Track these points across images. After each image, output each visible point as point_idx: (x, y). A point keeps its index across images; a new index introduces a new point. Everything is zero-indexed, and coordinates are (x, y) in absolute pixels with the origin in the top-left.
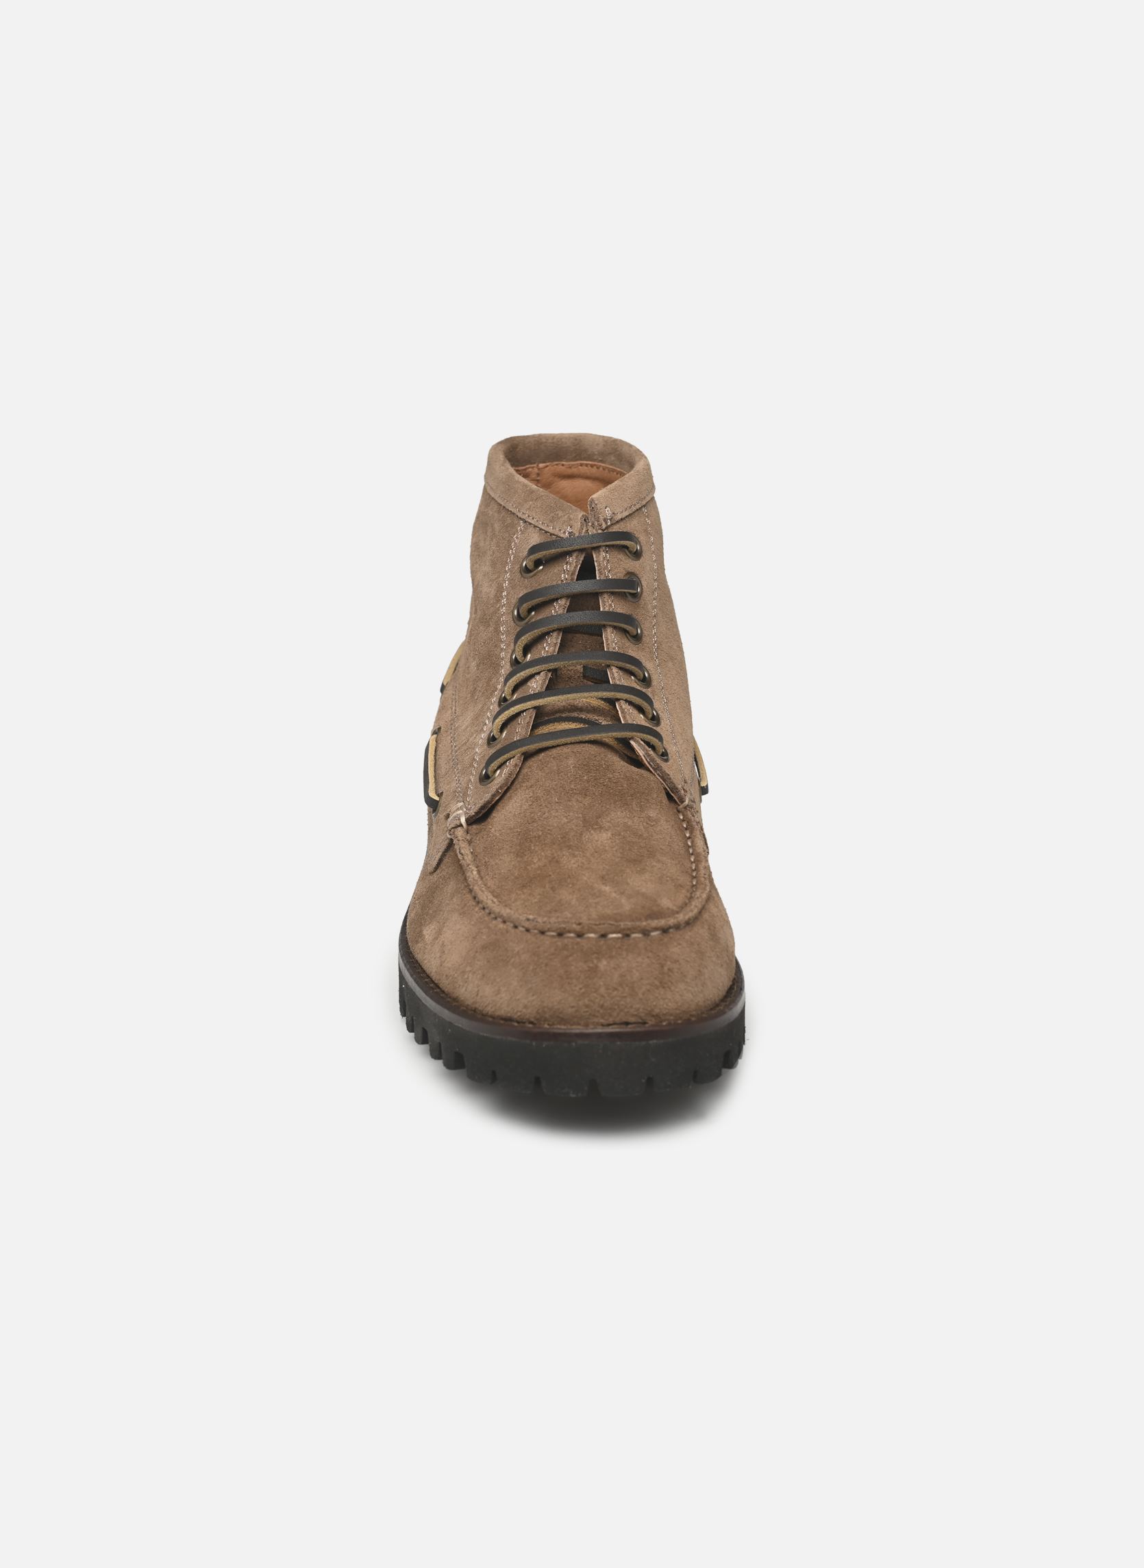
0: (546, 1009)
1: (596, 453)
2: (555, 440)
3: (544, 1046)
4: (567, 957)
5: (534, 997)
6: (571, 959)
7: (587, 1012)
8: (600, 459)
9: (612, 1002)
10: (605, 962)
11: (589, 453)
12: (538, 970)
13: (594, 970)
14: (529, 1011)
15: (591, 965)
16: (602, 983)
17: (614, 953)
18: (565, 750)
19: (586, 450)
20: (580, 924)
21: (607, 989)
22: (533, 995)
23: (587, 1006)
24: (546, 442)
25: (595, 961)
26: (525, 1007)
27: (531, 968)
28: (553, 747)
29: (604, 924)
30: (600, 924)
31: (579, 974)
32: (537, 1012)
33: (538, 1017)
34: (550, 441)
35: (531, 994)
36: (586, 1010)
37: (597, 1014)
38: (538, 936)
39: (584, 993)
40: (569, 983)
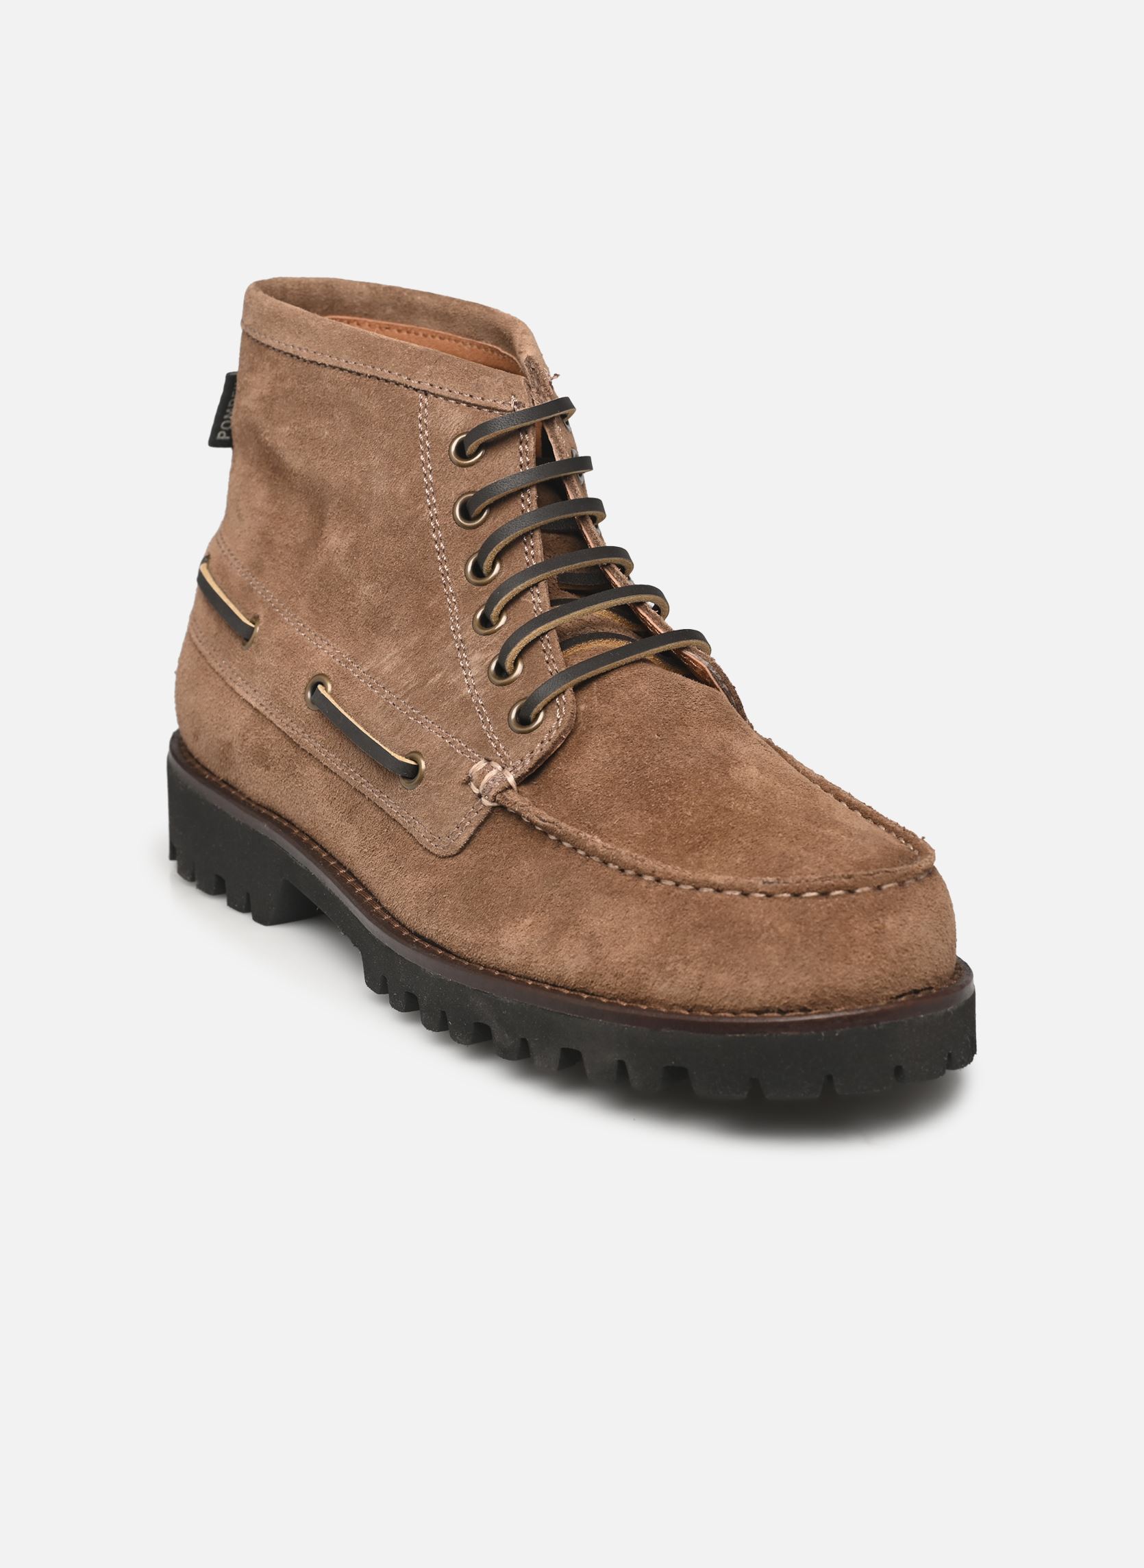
0: (826, 989)
1: (359, 304)
2: (302, 286)
3: (837, 1034)
4: (847, 919)
5: (808, 977)
6: (852, 921)
7: (877, 984)
8: (365, 312)
9: (902, 967)
10: (890, 919)
11: (346, 305)
12: (810, 942)
13: (880, 931)
14: (801, 995)
15: (877, 925)
16: (891, 946)
17: (898, 907)
18: (625, 673)
19: (341, 301)
20: (849, 877)
21: (898, 952)
22: (806, 974)
23: (877, 977)
24: (292, 289)
25: (881, 919)
26: (795, 991)
27: (799, 939)
28: (607, 672)
29: (878, 873)
30: (874, 874)
31: (865, 938)
32: (814, 995)
33: (815, 999)
34: (296, 287)
35: (803, 974)
36: (876, 982)
37: (888, 986)
38: (793, 899)
39: (872, 962)
40: (855, 952)
